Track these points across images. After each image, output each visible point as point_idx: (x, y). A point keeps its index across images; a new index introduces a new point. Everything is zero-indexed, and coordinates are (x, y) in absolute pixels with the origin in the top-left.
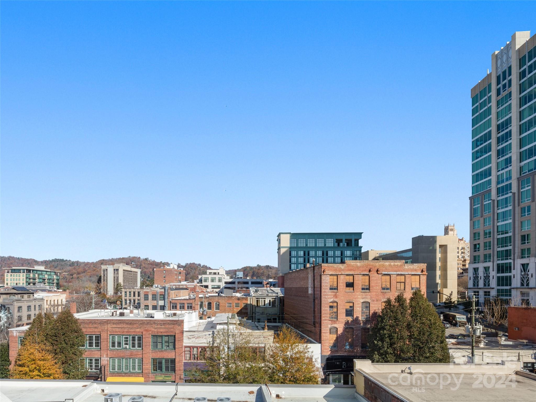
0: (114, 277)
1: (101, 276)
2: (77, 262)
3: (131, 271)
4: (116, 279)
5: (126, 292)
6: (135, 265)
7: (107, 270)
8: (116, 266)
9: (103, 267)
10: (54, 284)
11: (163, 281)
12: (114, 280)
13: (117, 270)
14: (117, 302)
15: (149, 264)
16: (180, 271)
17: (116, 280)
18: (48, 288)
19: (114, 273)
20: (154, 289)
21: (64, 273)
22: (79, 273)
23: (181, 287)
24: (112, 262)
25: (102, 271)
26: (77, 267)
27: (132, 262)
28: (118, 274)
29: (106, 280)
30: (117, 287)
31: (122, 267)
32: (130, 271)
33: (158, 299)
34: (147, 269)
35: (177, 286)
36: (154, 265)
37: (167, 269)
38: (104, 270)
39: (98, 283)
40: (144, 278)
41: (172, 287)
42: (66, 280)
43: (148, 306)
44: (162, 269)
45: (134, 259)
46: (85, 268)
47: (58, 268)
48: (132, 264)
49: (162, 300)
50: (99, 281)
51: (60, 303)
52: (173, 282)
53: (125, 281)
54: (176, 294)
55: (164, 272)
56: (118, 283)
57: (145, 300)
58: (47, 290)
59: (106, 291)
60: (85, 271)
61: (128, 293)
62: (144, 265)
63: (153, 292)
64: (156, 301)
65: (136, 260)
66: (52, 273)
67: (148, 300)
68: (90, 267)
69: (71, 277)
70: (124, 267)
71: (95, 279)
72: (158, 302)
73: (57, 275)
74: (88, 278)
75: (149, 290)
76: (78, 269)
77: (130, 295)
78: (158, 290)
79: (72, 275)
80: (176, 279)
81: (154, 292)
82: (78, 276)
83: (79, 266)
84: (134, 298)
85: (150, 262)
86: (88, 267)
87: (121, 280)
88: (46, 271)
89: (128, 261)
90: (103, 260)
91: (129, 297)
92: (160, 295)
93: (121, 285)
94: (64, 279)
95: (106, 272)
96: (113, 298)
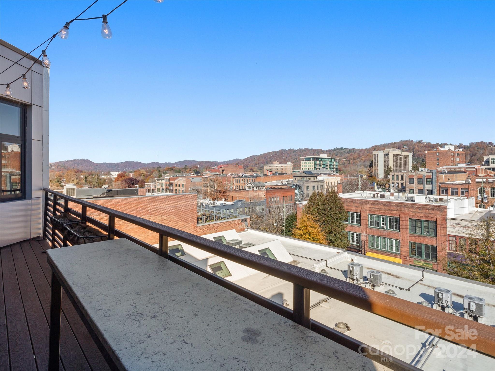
0: (385, 162)
1: (372, 161)
2: (353, 149)
3: (402, 155)
4: (386, 163)
5: (393, 176)
6: (407, 149)
7: (377, 155)
8: (386, 151)
9: (374, 153)
10: (334, 168)
11: (436, 164)
12: (385, 164)
13: (388, 154)
14: (386, 185)
15: (423, 146)
16: (457, 152)
17: (386, 165)
18: (328, 172)
19: (385, 157)
20: (420, 173)
21: (343, 159)
22: (354, 159)
23: (457, 170)
24: (383, 147)
25: (373, 156)
26: (353, 153)
27: (405, 145)
28: (388, 158)
29: (377, 165)
30: (387, 171)
31: (392, 152)
32: (400, 155)
33: (425, 183)
34: (421, 152)
35: (452, 169)
36: (429, 148)
37: (441, 151)
38: (375, 155)
39: (370, 167)
40: (417, 161)
41: (444, 170)
42: (345, 165)
43: (413, 190)
44: (435, 151)
45: (407, 143)
46: (360, 154)
47: (338, 155)
48: (404, 147)
49: (430, 184)
50: (371, 166)
51: (336, 184)
52: (448, 165)
53: (395, 165)
54: (447, 178)
55: (437, 154)
56: (388, 167)
57: (410, 183)
58: (328, 173)
59: (377, 174)
60: (360, 157)
61: (395, 177)
62: (417, 148)
63: (418, 175)
64: (422, 186)
65: (409, 143)
66: (332, 160)
67: (413, 183)
68: (364, 153)
69: (349, 162)
70: (394, 151)
71: (368, 164)
72: (425, 186)
73: (336, 162)
74: (362, 162)
75: (414, 174)
76: (354, 155)
77: (398, 179)
78: (425, 174)
79: (349, 161)
80: (453, 162)
81: (420, 175)
82: (354, 161)
83: (355, 153)
84: (402, 181)
85: (424, 144)
86: (363, 153)
87: (391, 164)
88: (328, 159)
89: (400, 146)
90: (376, 146)
91: (397, 180)
92: (427, 179)
93: (391, 169)
94: (343, 164)
95: (377, 157)
96: (382, 181)
